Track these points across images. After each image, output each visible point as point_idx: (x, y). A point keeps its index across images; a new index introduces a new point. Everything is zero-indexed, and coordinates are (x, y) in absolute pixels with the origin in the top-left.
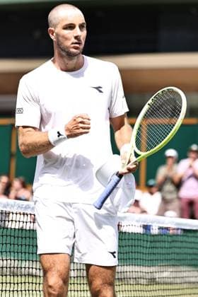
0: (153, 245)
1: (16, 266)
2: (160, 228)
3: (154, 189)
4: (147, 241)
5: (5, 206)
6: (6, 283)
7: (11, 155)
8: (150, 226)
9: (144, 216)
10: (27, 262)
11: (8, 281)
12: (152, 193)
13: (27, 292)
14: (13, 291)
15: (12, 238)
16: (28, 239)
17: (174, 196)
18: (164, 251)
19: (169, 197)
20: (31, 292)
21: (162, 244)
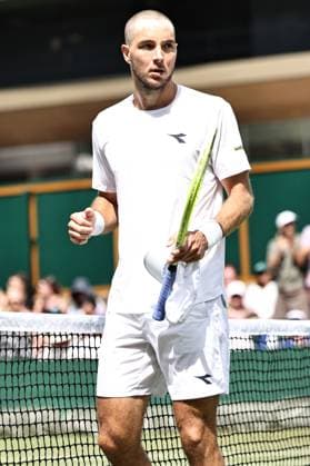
0: (272, 367)
1: (57, 419)
2: (280, 339)
3: (265, 278)
4: (263, 361)
5: (29, 325)
6: (45, 448)
7: (31, 243)
8: (265, 336)
9: (253, 321)
10: (75, 411)
11: (48, 445)
12: (262, 285)
13: (81, 459)
14: (58, 459)
15: (46, 374)
16: (71, 374)
17: (298, 285)
18: (292, 375)
19: (290, 287)
20: (87, 458)
21: (287, 365)
